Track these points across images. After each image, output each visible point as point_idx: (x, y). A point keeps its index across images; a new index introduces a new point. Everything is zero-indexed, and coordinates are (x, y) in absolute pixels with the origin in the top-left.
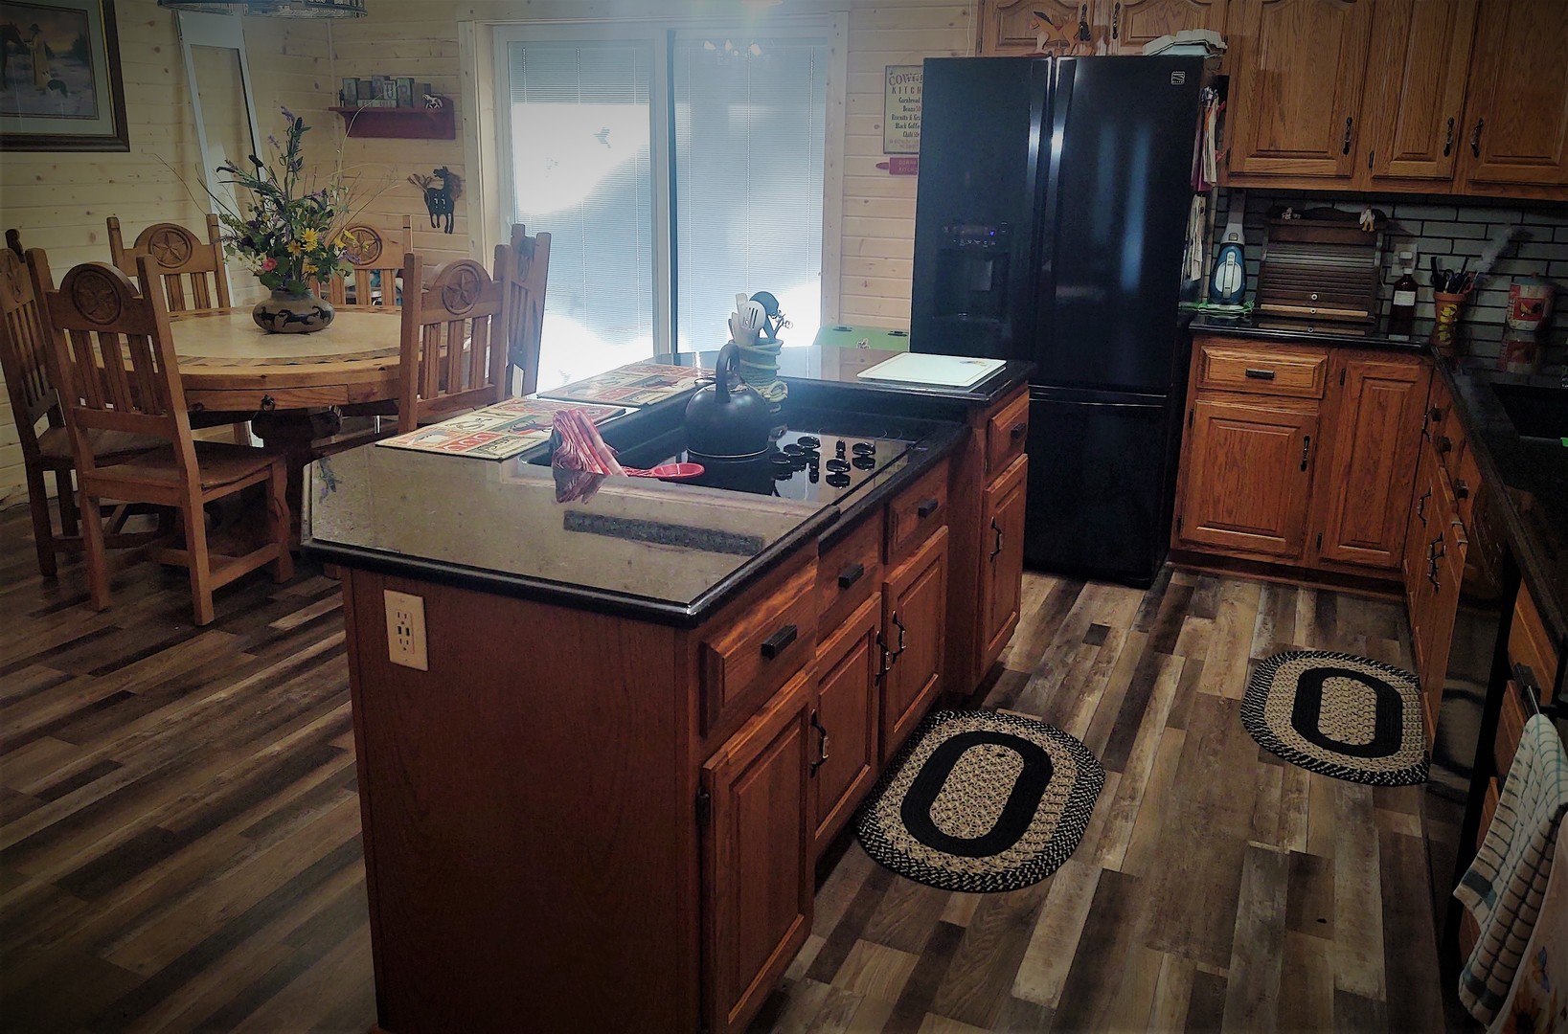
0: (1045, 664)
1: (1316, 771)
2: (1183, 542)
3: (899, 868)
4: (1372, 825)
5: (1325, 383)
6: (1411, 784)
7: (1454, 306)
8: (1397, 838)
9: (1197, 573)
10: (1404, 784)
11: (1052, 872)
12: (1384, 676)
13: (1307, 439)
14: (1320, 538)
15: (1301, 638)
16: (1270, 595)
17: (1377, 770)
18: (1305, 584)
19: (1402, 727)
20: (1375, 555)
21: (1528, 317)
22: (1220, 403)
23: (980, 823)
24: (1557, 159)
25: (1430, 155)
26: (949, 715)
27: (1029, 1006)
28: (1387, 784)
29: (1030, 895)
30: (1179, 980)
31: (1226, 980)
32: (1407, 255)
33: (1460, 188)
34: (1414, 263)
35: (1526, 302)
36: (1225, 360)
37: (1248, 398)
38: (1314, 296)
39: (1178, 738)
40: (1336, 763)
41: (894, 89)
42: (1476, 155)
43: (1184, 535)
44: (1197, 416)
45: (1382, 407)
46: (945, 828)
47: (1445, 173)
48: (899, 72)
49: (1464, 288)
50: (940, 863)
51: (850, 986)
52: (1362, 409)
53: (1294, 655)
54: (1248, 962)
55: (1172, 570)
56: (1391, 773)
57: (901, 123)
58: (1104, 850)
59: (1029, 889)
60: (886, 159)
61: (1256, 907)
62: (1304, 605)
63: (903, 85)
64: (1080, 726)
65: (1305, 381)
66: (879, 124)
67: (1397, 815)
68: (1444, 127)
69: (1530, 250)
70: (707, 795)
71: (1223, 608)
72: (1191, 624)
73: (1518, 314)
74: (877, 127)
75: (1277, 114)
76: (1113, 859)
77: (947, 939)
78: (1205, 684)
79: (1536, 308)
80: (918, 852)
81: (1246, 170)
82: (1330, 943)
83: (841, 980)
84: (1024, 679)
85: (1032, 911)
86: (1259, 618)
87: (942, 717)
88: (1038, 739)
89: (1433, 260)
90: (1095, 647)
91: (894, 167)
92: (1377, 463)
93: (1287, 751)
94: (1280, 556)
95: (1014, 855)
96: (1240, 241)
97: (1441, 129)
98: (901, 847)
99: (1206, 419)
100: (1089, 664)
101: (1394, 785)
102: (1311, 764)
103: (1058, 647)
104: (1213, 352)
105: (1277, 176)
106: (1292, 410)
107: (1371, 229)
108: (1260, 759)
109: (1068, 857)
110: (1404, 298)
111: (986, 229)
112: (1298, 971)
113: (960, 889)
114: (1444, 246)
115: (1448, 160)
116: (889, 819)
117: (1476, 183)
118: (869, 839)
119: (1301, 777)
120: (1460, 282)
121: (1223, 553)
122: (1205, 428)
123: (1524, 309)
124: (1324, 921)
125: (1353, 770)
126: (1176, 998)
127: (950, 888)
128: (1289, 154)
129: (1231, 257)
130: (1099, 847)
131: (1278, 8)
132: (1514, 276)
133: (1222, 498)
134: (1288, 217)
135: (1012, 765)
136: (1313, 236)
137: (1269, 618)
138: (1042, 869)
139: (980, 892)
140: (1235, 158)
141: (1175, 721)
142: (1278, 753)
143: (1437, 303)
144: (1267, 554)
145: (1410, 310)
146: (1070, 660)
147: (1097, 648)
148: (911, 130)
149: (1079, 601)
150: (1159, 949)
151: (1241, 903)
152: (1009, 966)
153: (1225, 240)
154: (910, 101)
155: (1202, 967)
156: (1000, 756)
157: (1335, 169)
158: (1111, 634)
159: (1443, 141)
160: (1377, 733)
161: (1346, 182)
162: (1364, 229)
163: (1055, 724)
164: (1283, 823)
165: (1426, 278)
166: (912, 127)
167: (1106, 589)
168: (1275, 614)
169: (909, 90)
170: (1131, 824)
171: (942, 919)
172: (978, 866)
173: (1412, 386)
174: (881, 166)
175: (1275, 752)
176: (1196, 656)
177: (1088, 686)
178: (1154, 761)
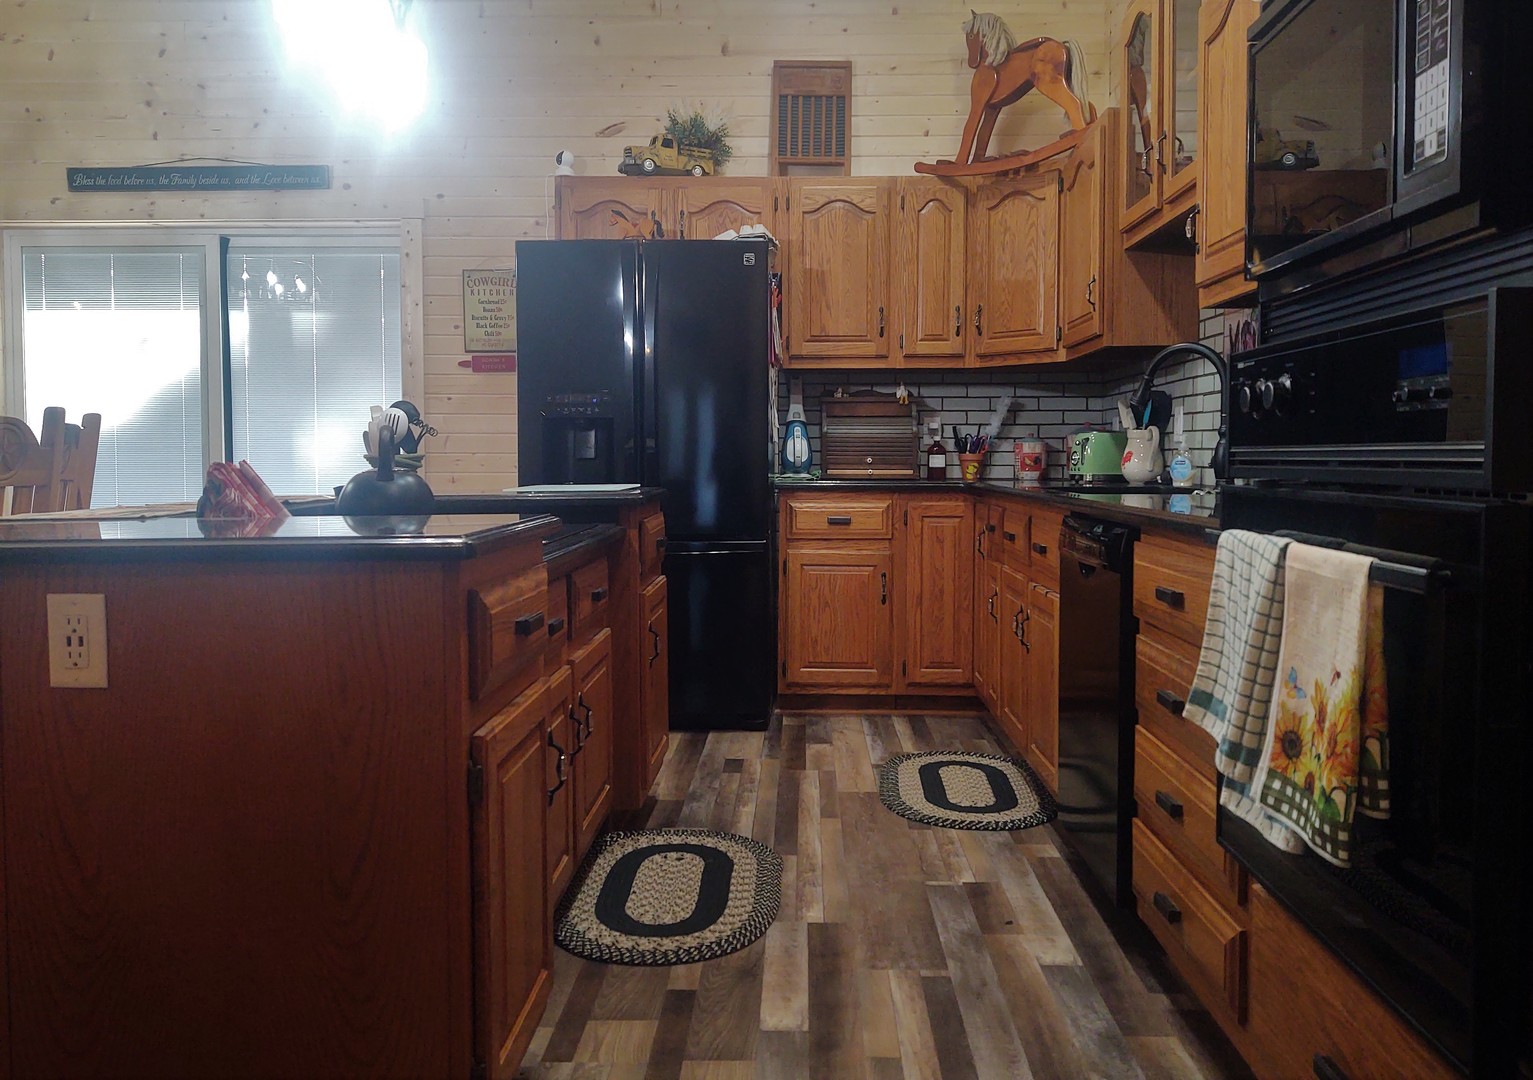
0: (694, 792)
1: (960, 828)
2: (790, 685)
3: (611, 958)
4: (1019, 855)
5: (893, 525)
6: (1037, 825)
7: (976, 465)
8: (1042, 860)
9: (805, 715)
10: (1032, 826)
11: (762, 933)
12: (985, 761)
13: (884, 575)
14: (904, 664)
15: (908, 746)
16: (870, 723)
17: (1007, 819)
18: (896, 712)
19: (1014, 791)
20: (952, 673)
21: (1032, 469)
22: (808, 551)
23: (679, 910)
24: (1041, 330)
25: (945, 336)
26: (619, 836)
27: (781, 1035)
28: (1019, 828)
29: (749, 953)
30: (910, 987)
31: (950, 979)
32: (935, 425)
33: (971, 362)
34: (940, 433)
35: (1028, 456)
36: (810, 511)
37: (832, 544)
38: (869, 460)
39: (835, 825)
40: (973, 819)
41: (472, 292)
42: (980, 334)
43: (790, 678)
44: (790, 565)
45: (940, 541)
46: (647, 920)
47: (959, 350)
48: (477, 276)
49: (981, 449)
50: (652, 946)
51: (595, 1056)
52: (925, 543)
53: (908, 757)
54: (962, 961)
55: (782, 716)
56: (1019, 820)
57: (482, 323)
58: (804, 910)
59: (747, 949)
60: (469, 357)
61: (951, 924)
62: (901, 726)
63: (482, 287)
64: (745, 826)
65: (876, 524)
66: (458, 324)
67: (1035, 846)
68: (953, 312)
69: (1023, 418)
70: (479, 767)
71: (835, 735)
72: (812, 749)
73: (1024, 466)
74: (456, 327)
75: (824, 304)
76: (815, 914)
77: (681, 1004)
78: (843, 785)
79: (1037, 460)
80: (625, 942)
81: (804, 353)
82: (1021, 936)
83: (583, 1055)
84: (678, 805)
85: (755, 965)
86: (868, 739)
87: (612, 838)
88: (710, 842)
89: (954, 429)
90: (735, 774)
91: (480, 363)
92: (942, 591)
93: (931, 818)
94: (874, 686)
95: (722, 927)
96: (803, 419)
97: (951, 315)
98: (608, 941)
99: (799, 566)
100: (735, 786)
101: (1024, 827)
102: (953, 825)
103: (702, 779)
104: (798, 505)
105: (829, 358)
106: (868, 551)
107: (907, 402)
108: (910, 828)
109: (773, 920)
110: (937, 461)
111: (589, 396)
112: (1006, 961)
113: (679, 961)
114: (959, 418)
115: (959, 339)
116: (584, 920)
117: (981, 357)
118: (571, 941)
119: (950, 835)
120: (978, 444)
121: (825, 691)
122: (798, 574)
123: (1028, 462)
124: (1010, 923)
125: (989, 823)
126: (912, 999)
127: (670, 964)
128: (837, 339)
129: (798, 430)
130: (799, 909)
131: (816, 217)
132: (1015, 439)
133: (819, 638)
134: (840, 395)
135: (695, 865)
136: (862, 410)
137: (876, 738)
138: (752, 933)
139: (699, 960)
140: (793, 342)
141: (827, 813)
142: (925, 822)
143: (962, 464)
144: (863, 686)
145: (943, 470)
146: (717, 786)
147: (737, 775)
148: (492, 329)
149: (708, 746)
150: (882, 968)
151: (939, 924)
152: (750, 1010)
153: (790, 418)
154: (490, 302)
155: (925, 973)
156: (679, 859)
157: (875, 349)
158: (745, 764)
159: (953, 324)
160: (995, 796)
161: (884, 360)
162: (901, 402)
163: (721, 829)
164: (948, 866)
165: (950, 445)
166: (493, 326)
167: (728, 735)
168: (880, 735)
169: (487, 292)
170: (819, 889)
171: (670, 987)
172: (690, 941)
173: (960, 522)
174: (463, 364)
175: (921, 821)
176: (826, 768)
177: (740, 800)
178: (821, 842)
